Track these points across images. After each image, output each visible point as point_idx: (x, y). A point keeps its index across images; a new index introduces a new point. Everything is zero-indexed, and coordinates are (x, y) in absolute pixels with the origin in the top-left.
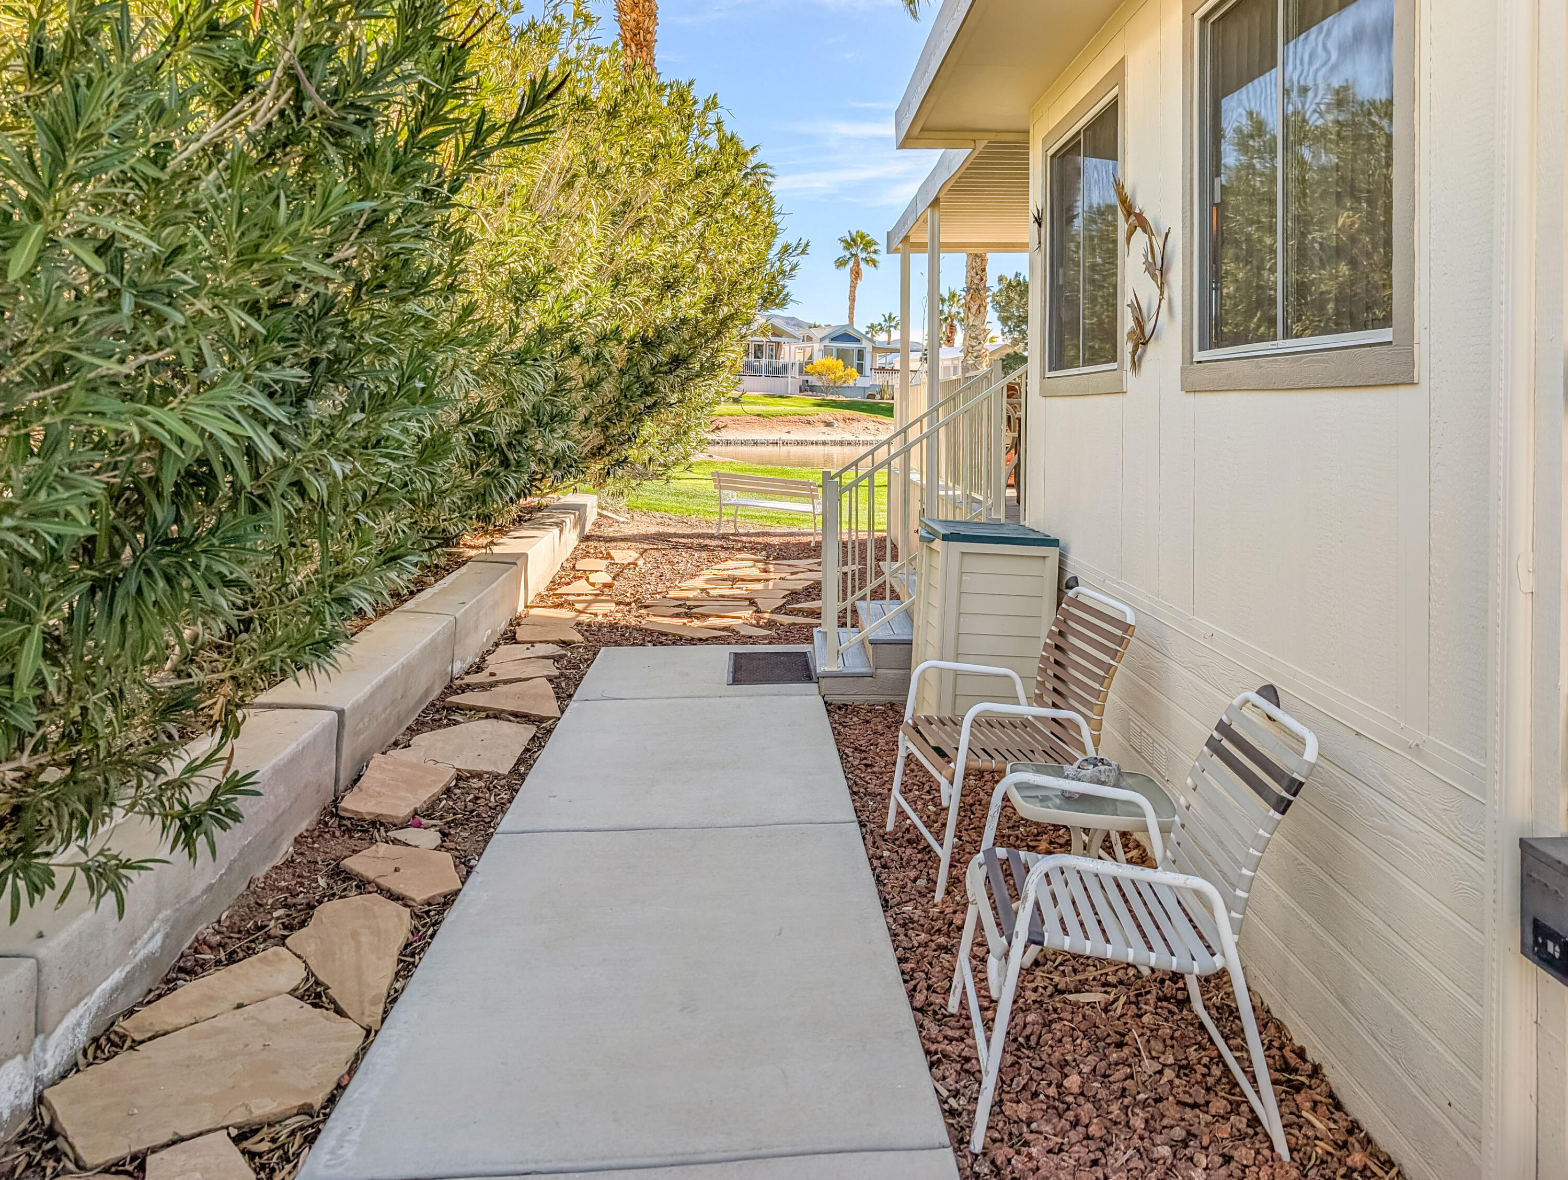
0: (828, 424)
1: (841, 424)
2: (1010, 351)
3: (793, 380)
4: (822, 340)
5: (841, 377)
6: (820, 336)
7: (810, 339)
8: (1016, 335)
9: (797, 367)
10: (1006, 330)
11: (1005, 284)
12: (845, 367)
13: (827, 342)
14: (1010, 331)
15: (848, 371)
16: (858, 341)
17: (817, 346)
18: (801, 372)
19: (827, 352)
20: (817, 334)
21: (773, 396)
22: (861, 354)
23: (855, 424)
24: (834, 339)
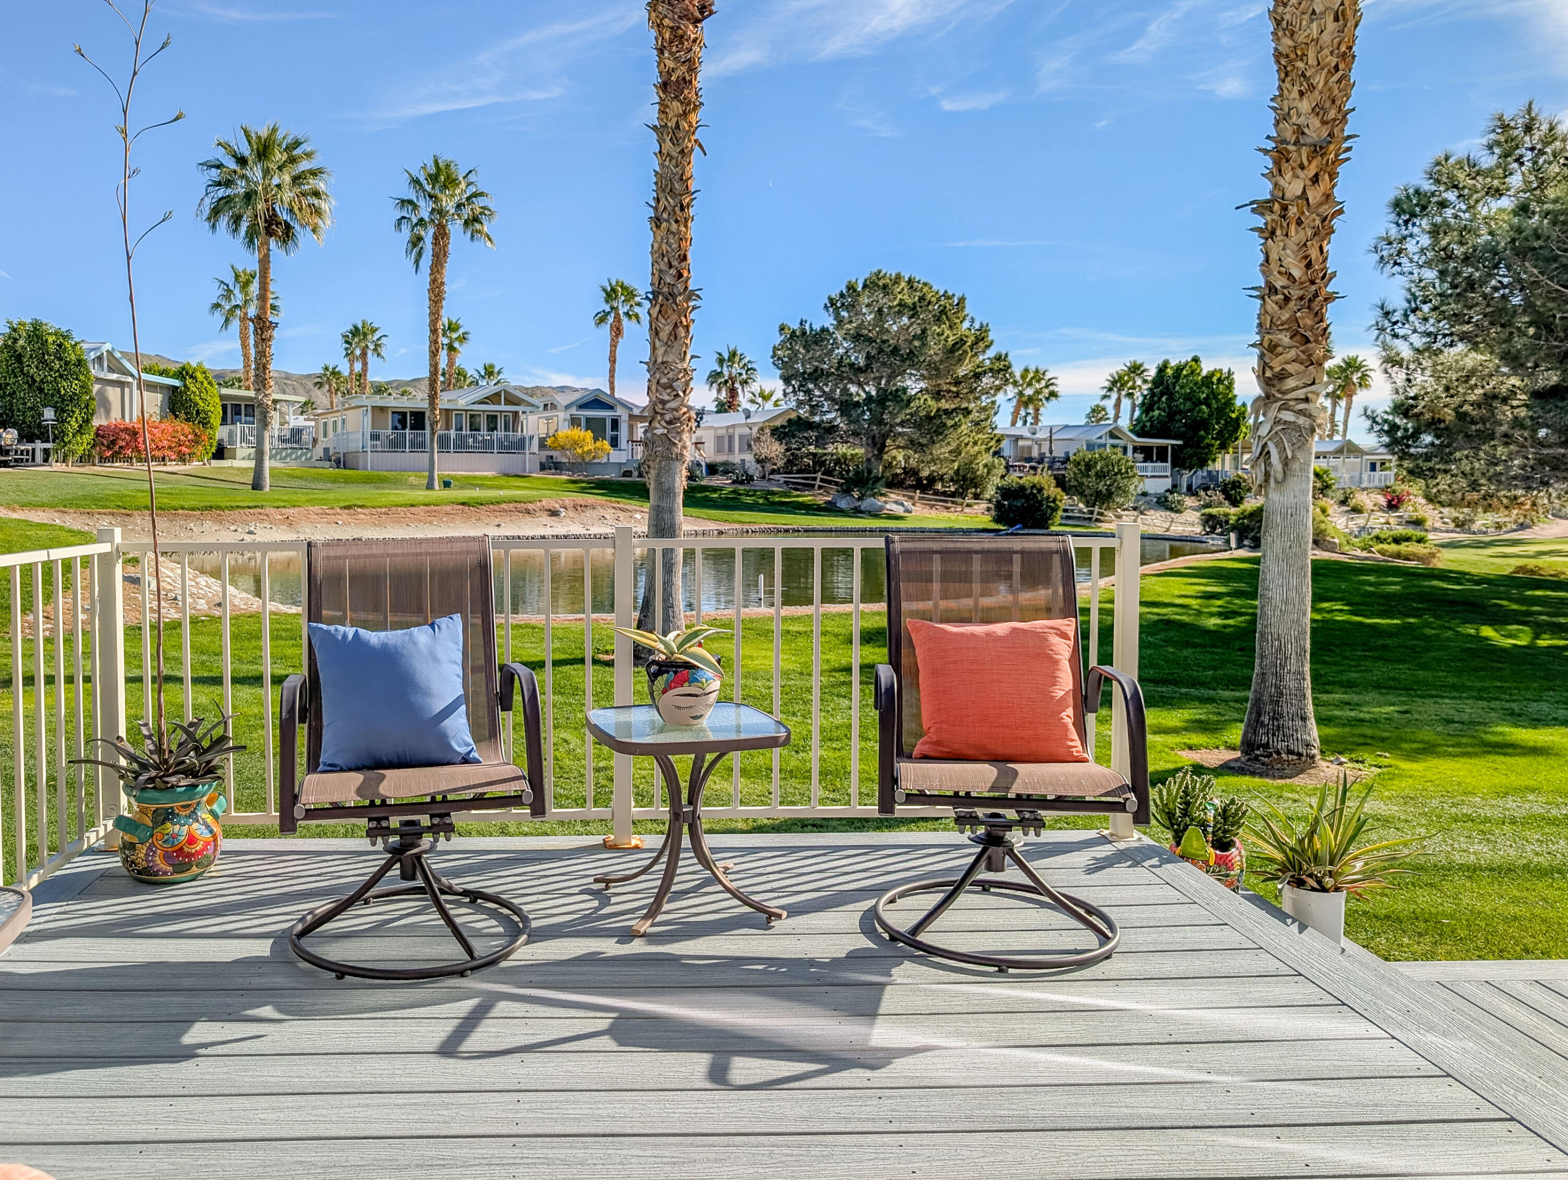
0: (554, 513)
1: (571, 513)
2: (793, 416)
3: (533, 454)
4: (567, 407)
5: (589, 452)
6: (564, 404)
7: (554, 406)
8: (801, 396)
9: (536, 442)
10: (790, 389)
11: (788, 333)
12: (596, 439)
13: (574, 411)
14: (794, 392)
15: (598, 444)
16: (611, 408)
17: (562, 415)
18: (542, 445)
19: (574, 422)
20: (563, 400)
21: (508, 475)
22: (615, 424)
23: (589, 513)
24: (582, 407)
